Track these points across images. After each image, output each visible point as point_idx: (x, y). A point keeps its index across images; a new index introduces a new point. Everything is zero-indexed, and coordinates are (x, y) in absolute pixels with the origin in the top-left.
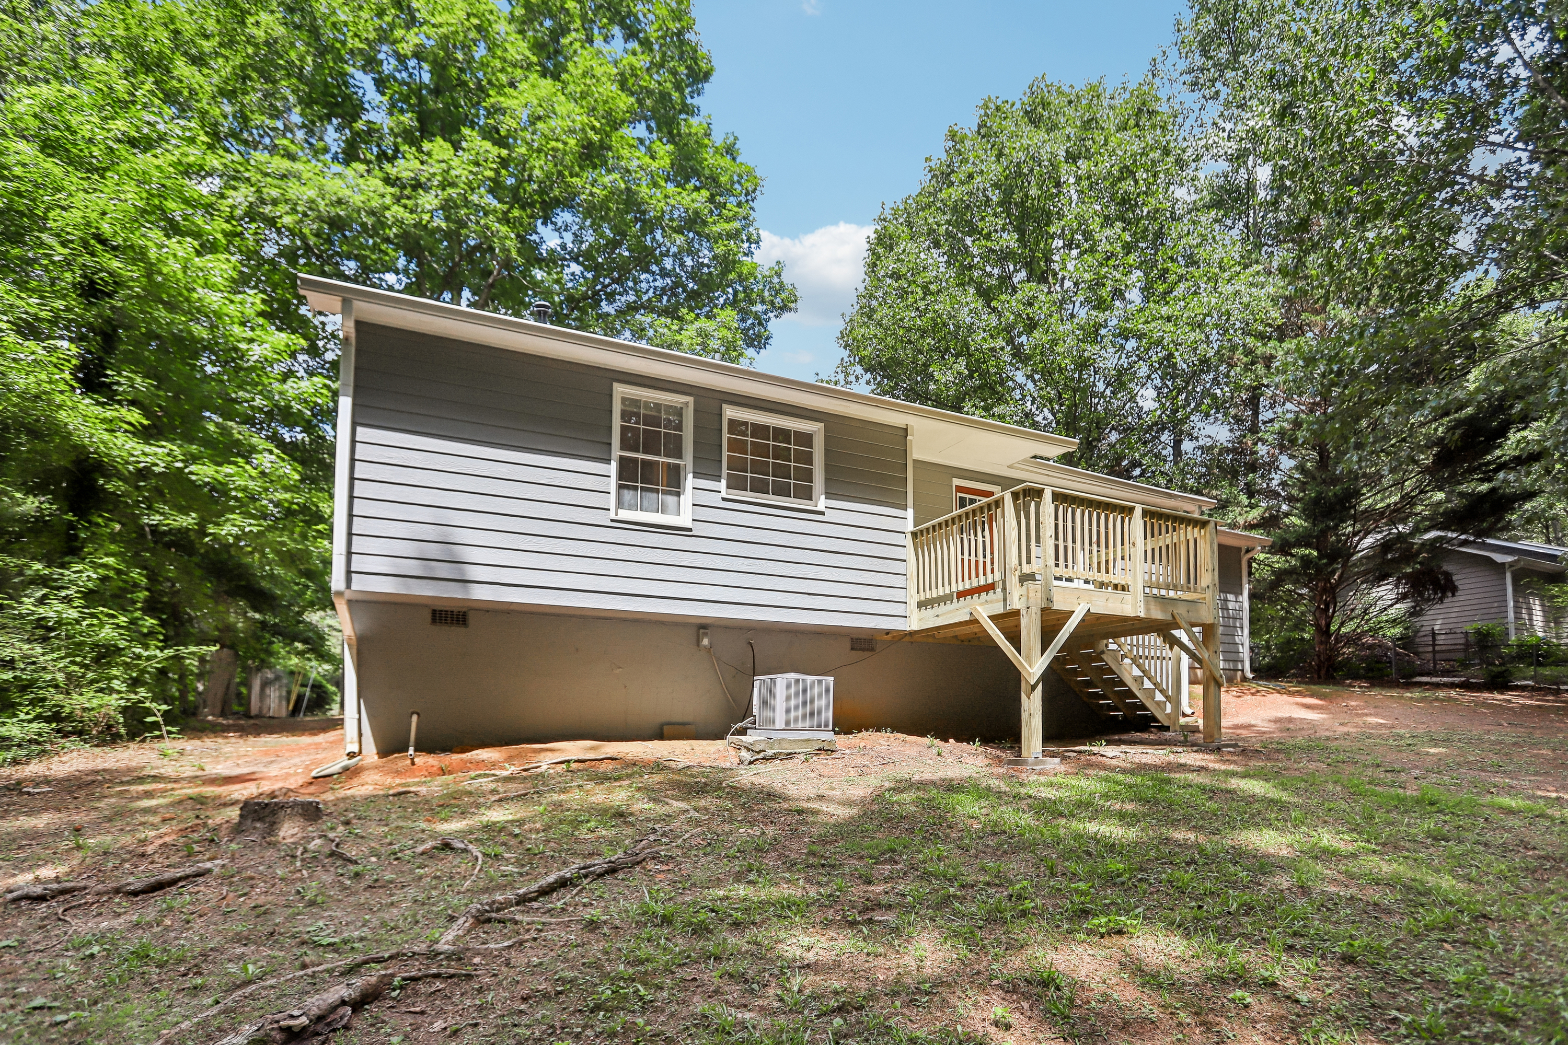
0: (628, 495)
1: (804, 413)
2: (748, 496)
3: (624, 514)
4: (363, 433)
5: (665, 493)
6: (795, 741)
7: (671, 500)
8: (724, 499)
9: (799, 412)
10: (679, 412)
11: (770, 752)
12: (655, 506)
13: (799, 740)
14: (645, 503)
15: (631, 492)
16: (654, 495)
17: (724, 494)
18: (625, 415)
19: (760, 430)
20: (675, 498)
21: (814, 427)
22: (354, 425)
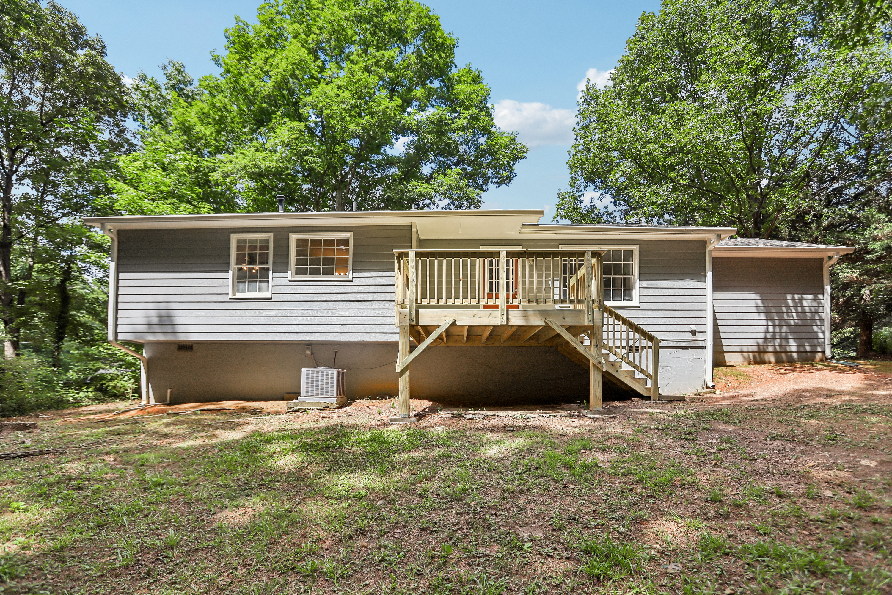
0: (241, 286)
1: (341, 229)
2: (308, 277)
3: (238, 295)
4: (122, 275)
5: (260, 282)
6: (310, 403)
7: (264, 285)
8: (290, 281)
9: (339, 229)
10: (267, 241)
11: (296, 408)
12: (255, 289)
13: (313, 403)
14: (250, 288)
15: (243, 284)
16: (255, 284)
17: (290, 279)
18: (239, 248)
19: (315, 242)
20: (266, 284)
21: (348, 235)
22: (118, 273)
